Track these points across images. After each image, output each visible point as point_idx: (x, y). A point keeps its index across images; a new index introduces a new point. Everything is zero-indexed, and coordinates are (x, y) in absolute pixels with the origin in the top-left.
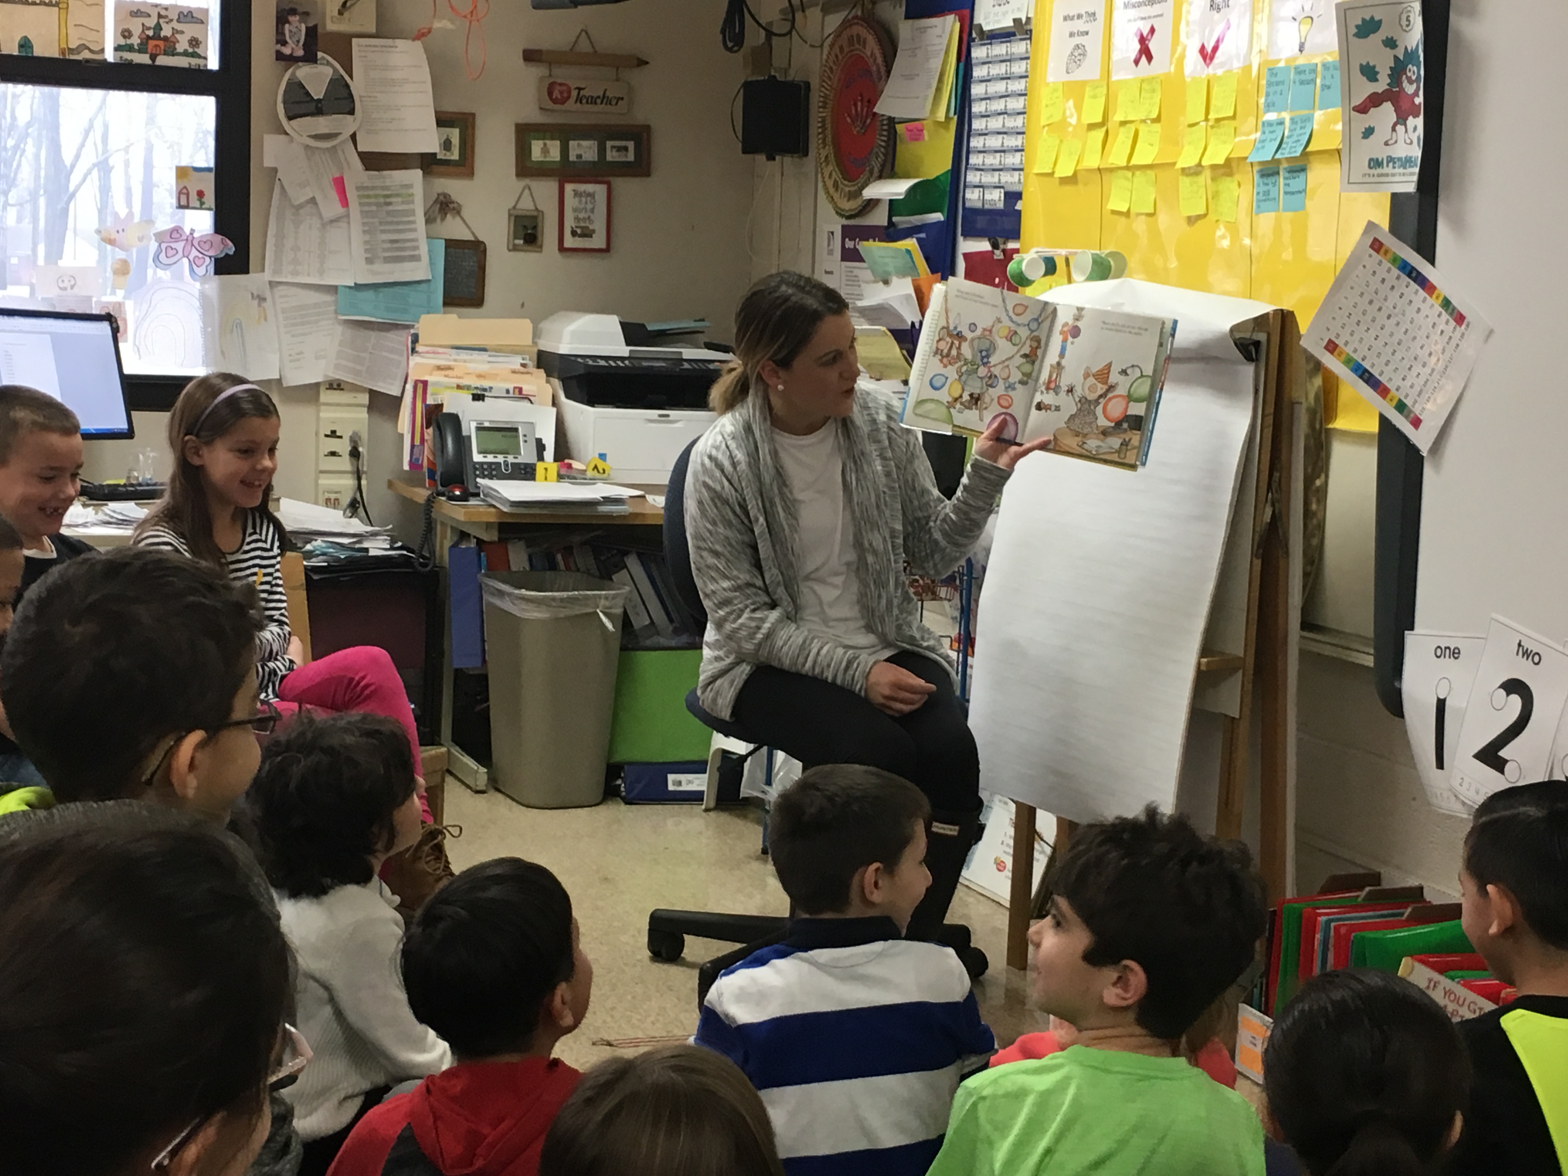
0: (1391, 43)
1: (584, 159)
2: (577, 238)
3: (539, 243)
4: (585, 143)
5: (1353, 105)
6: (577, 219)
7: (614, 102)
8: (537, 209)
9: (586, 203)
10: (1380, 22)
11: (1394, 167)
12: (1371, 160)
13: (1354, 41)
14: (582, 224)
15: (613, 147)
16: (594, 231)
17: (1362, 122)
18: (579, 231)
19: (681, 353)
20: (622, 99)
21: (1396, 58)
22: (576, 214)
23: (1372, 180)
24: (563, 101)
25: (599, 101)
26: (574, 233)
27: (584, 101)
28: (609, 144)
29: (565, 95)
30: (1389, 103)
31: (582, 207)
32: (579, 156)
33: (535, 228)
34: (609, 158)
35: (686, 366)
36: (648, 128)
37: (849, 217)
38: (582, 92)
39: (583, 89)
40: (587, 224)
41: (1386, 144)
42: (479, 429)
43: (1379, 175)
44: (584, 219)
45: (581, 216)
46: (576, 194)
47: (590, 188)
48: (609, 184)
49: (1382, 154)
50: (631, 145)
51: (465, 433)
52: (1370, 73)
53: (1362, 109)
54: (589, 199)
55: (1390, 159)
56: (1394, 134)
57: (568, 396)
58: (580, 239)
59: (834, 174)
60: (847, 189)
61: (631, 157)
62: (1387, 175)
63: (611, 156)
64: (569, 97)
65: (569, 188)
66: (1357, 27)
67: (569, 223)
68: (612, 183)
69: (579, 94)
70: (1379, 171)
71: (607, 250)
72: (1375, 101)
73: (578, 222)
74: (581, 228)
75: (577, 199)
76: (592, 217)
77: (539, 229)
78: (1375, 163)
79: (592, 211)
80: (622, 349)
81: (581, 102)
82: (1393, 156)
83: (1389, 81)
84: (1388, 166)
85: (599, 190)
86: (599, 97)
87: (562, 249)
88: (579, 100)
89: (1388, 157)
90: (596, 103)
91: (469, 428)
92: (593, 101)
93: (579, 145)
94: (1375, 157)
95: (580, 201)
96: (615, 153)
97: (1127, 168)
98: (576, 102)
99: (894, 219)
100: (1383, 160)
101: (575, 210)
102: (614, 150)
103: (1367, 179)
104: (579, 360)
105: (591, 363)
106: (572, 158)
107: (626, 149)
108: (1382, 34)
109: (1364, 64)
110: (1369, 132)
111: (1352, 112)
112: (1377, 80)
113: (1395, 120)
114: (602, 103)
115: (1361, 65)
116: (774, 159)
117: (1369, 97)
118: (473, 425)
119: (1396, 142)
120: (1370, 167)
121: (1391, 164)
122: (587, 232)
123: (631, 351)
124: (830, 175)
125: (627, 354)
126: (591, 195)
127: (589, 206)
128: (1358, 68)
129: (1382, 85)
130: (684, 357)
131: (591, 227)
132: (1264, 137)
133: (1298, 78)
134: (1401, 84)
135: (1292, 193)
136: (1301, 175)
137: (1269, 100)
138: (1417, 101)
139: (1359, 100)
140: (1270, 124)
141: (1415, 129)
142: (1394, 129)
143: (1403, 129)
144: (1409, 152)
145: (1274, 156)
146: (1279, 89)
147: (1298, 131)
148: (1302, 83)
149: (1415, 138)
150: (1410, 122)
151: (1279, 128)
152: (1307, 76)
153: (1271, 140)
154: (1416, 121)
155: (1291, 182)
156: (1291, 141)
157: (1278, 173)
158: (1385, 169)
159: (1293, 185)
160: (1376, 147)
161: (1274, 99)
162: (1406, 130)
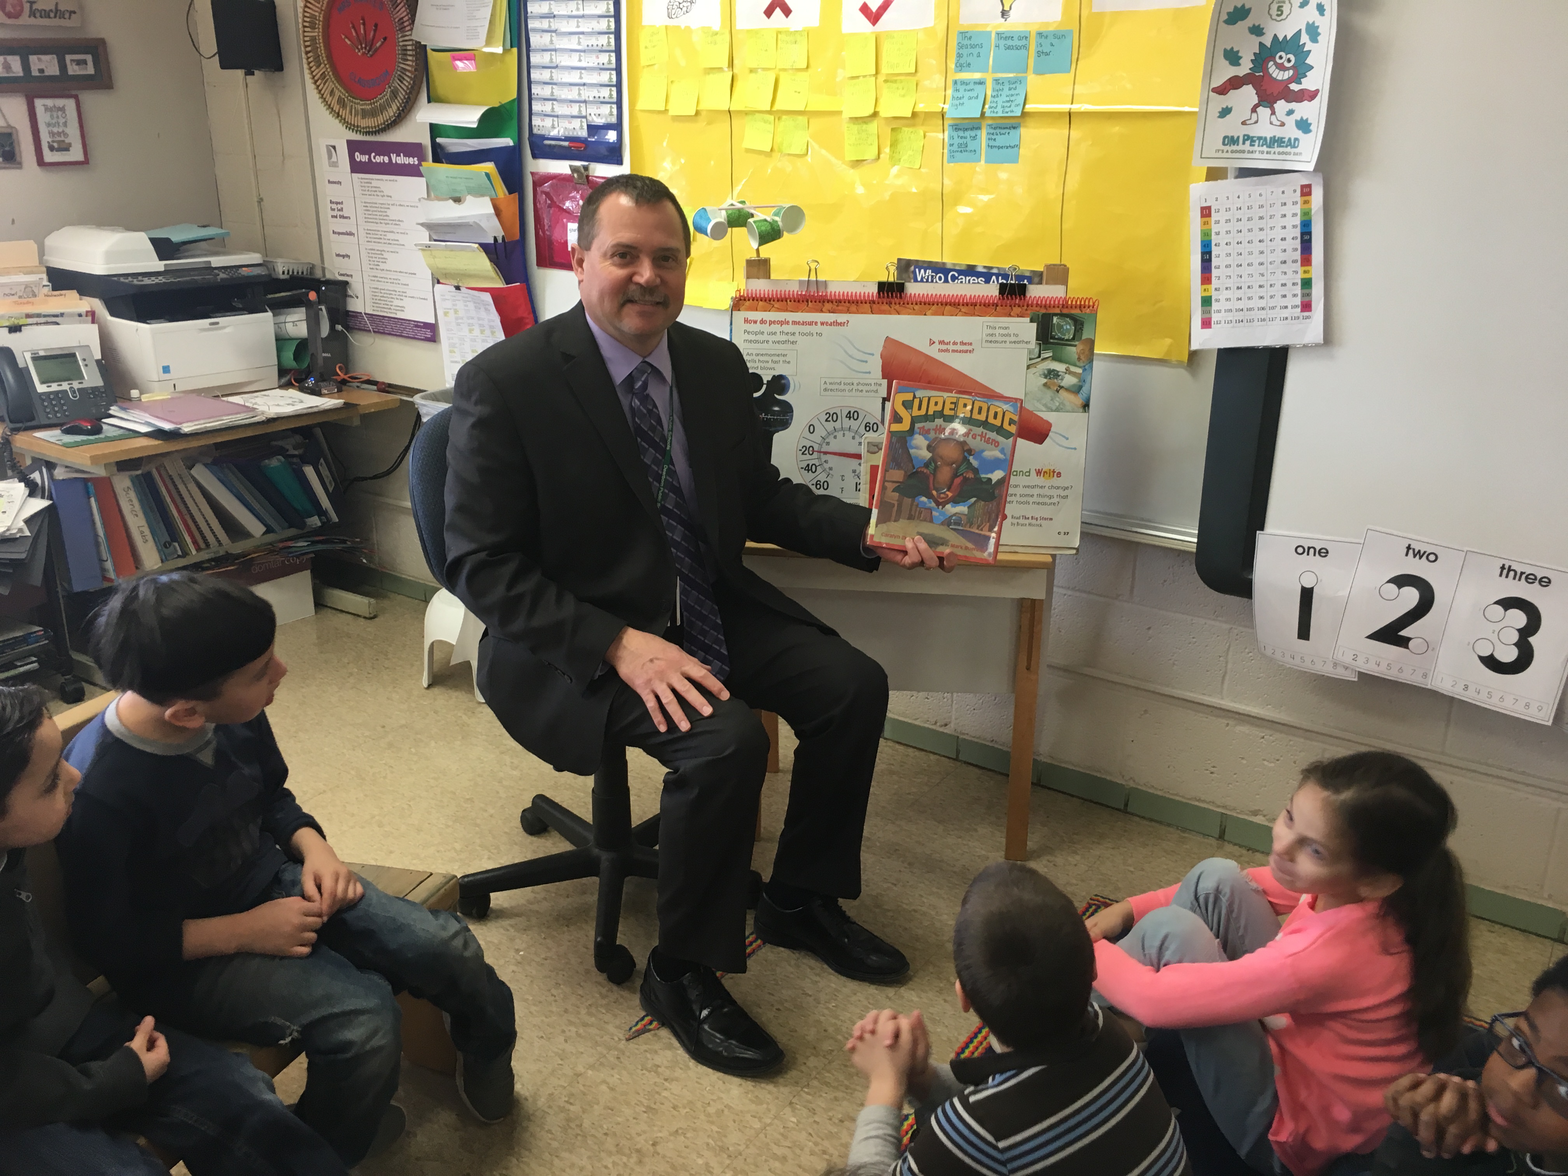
0: (1257, 31)
1: (46, 74)
2: (55, 152)
3: (18, 159)
4: (45, 58)
5: (1212, 87)
6: (52, 134)
7: (67, 15)
8: (9, 126)
9: (58, 117)
10: (1249, 10)
11: (1251, 145)
12: (1225, 138)
13: (1223, 27)
14: (58, 139)
15: (72, 61)
16: (70, 145)
17: (1219, 102)
18: (56, 145)
19: (209, 262)
20: (75, 12)
21: (1261, 43)
22: (50, 128)
23: (1225, 155)
24: (17, 16)
25: (52, 15)
26: (52, 148)
27: (38, 15)
28: (68, 58)
29: (18, 8)
30: (1250, 86)
31: (54, 121)
32: (41, 71)
33: (12, 144)
34: (70, 72)
35: (222, 275)
36: (102, 42)
37: (368, 133)
38: (35, 7)
39: (34, 2)
40: (62, 138)
41: (1244, 123)
42: (36, 359)
43: (1232, 152)
44: (59, 134)
45: (55, 130)
46: (47, 109)
47: (60, 102)
48: (76, 97)
49: (1239, 132)
50: (89, 58)
51: (21, 365)
52: (1233, 57)
53: (1222, 90)
54: (60, 113)
55: (1247, 138)
56: (1254, 115)
57: (112, 315)
58: (59, 153)
59: (336, 92)
60: (360, 107)
61: (90, 70)
62: (1243, 152)
63: (73, 70)
64: (22, 10)
65: (40, 104)
66: (1228, 14)
67: (45, 138)
68: (80, 97)
69: (31, 7)
70: (1235, 148)
71: (86, 162)
72: (1235, 83)
73: (53, 136)
74: (58, 142)
75: (49, 114)
76: (67, 130)
77: (15, 144)
78: (1230, 141)
79: (65, 124)
80: (159, 265)
81: (35, 17)
82: (1251, 135)
83: (1252, 66)
84: (1244, 143)
85: (70, 104)
86: (51, 11)
87: (41, 162)
88: (33, 14)
89: (1244, 136)
90: (49, 17)
91: (25, 359)
92: (46, 14)
93: (39, 60)
94: (1230, 135)
95: (52, 117)
96: (76, 67)
97: (770, 112)
98: (30, 17)
99: (439, 140)
100: (1238, 137)
101: (49, 125)
102: (74, 64)
103: (1220, 155)
104: (122, 279)
105: (135, 282)
106: (35, 73)
107: (85, 62)
108: (1249, 22)
109: (1229, 48)
110: (1225, 112)
111: (1211, 93)
112: (1239, 65)
113: (1257, 102)
114: (55, 17)
115: (1225, 50)
116: (253, 74)
117: (1230, 79)
118: (28, 356)
119: (1256, 122)
120: (1224, 144)
121: (1248, 143)
122: (64, 146)
123: (166, 265)
124: (332, 93)
125: (162, 269)
126: (62, 109)
127: (62, 121)
128: (1222, 53)
129: (1245, 68)
130: (213, 265)
131: (67, 141)
132: (959, 95)
133: (1002, 43)
134: (1265, 69)
135: (999, 148)
136: (1012, 131)
137: (962, 61)
138: (1294, 87)
139: (1217, 82)
140: (964, 83)
141: (1290, 112)
142: (1254, 110)
143: (1268, 111)
144: (1278, 132)
145: (983, 114)
146: (975, 51)
147: (1006, 91)
148: (1009, 48)
149: (1290, 121)
150: (1281, 106)
151: (979, 88)
152: (1016, 42)
153: (970, 98)
154: (1293, 105)
155: (998, 138)
156: (1000, 100)
157: (979, 128)
158: (1240, 147)
159: (1001, 140)
160: (1232, 126)
161: (969, 60)
162: (1273, 113)
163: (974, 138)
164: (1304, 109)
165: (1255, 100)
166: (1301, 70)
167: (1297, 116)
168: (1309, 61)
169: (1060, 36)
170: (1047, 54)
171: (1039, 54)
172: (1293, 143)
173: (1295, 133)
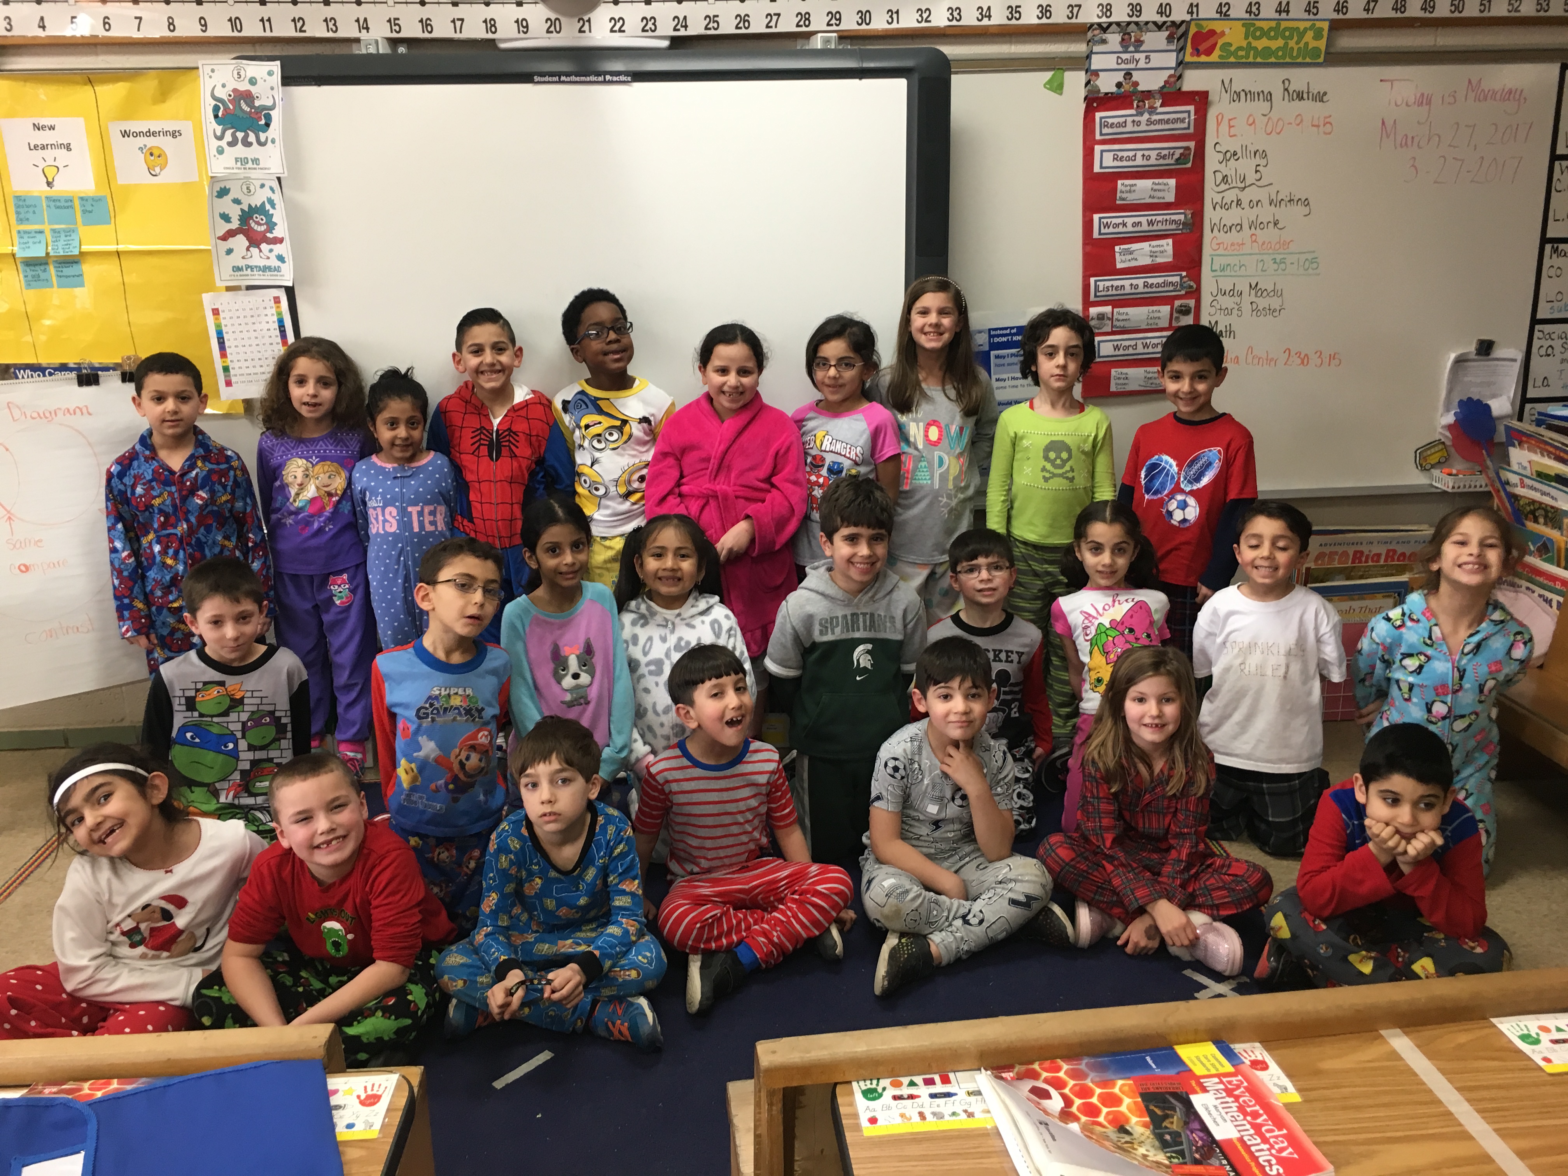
5: (217, 236)
10: (229, 190)
11: (252, 271)
12: (233, 267)
13: (216, 199)
17: (224, 245)
21: (242, 210)
23: (236, 278)
30: (242, 235)
41: (243, 258)
43: (240, 275)
49: (241, 263)
52: (226, 218)
53: (224, 238)
55: (248, 267)
56: (249, 253)
62: (247, 275)
66: (217, 192)
70: (241, 273)
72: (231, 234)
78: (237, 269)
82: (250, 265)
83: (239, 223)
84: (247, 270)
89: (245, 265)
94: (236, 265)
100: (242, 267)
103: (233, 277)
108: (231, 196)
109: (221, 212)
110: (229, 252)
111: (218, 240)
112: (231, 222)
115: (220, 214)
117: (227, 231)
119: (251, 257)
120: (233, 271)
121: (249, 270)
128: (218, 215)
129: (235, 224)
132: (25, 240)
133: (52, 204)
134: (249, 225)
135: (67, 277)
136: (75, 266)
137: (21, 216)
138: (268, 235)
139: (221, 233)
140: (25, 232)
141: (271, 251)
142: (248, 249)
143: (257, 250)
144: (267, 263)
145: (47, 254)
146: (31, 210)
147: (63, 237)
148: (58, 207)
149: (273, 256)
150: (264, 246)
151: (38, 236)
152: (63, 204)
153: (34, 243)
154: (272, 246)
155: (64, 270)
156: (61, 243)
157: (47, 264)
158: (245, 272)
159: (68, 271)
160: (236, 259)
161: (28, 216)
162: (261, 251)
163: (45, 271)
164: (278, 249)
165: (247, 244)
166: (271, 226)
167: (275, 253)
168: (274, 220)
169: (97, 200)
170: (90, 212)
171: (84, 212)
172: (278, 269)
173: (277, 263)
